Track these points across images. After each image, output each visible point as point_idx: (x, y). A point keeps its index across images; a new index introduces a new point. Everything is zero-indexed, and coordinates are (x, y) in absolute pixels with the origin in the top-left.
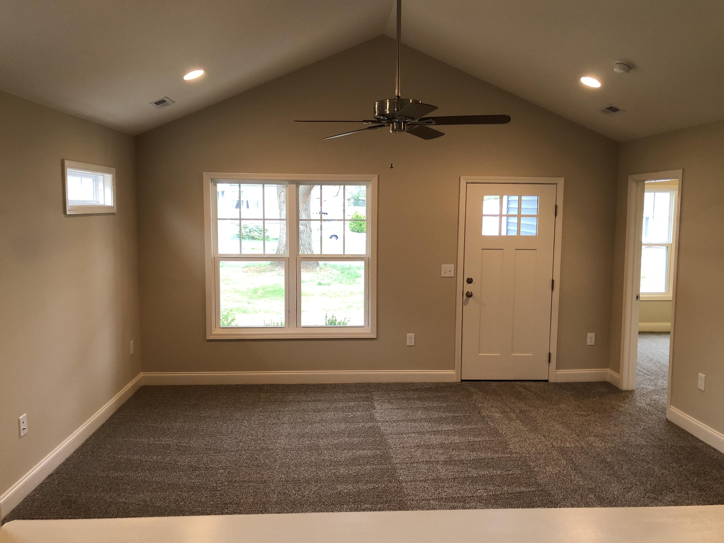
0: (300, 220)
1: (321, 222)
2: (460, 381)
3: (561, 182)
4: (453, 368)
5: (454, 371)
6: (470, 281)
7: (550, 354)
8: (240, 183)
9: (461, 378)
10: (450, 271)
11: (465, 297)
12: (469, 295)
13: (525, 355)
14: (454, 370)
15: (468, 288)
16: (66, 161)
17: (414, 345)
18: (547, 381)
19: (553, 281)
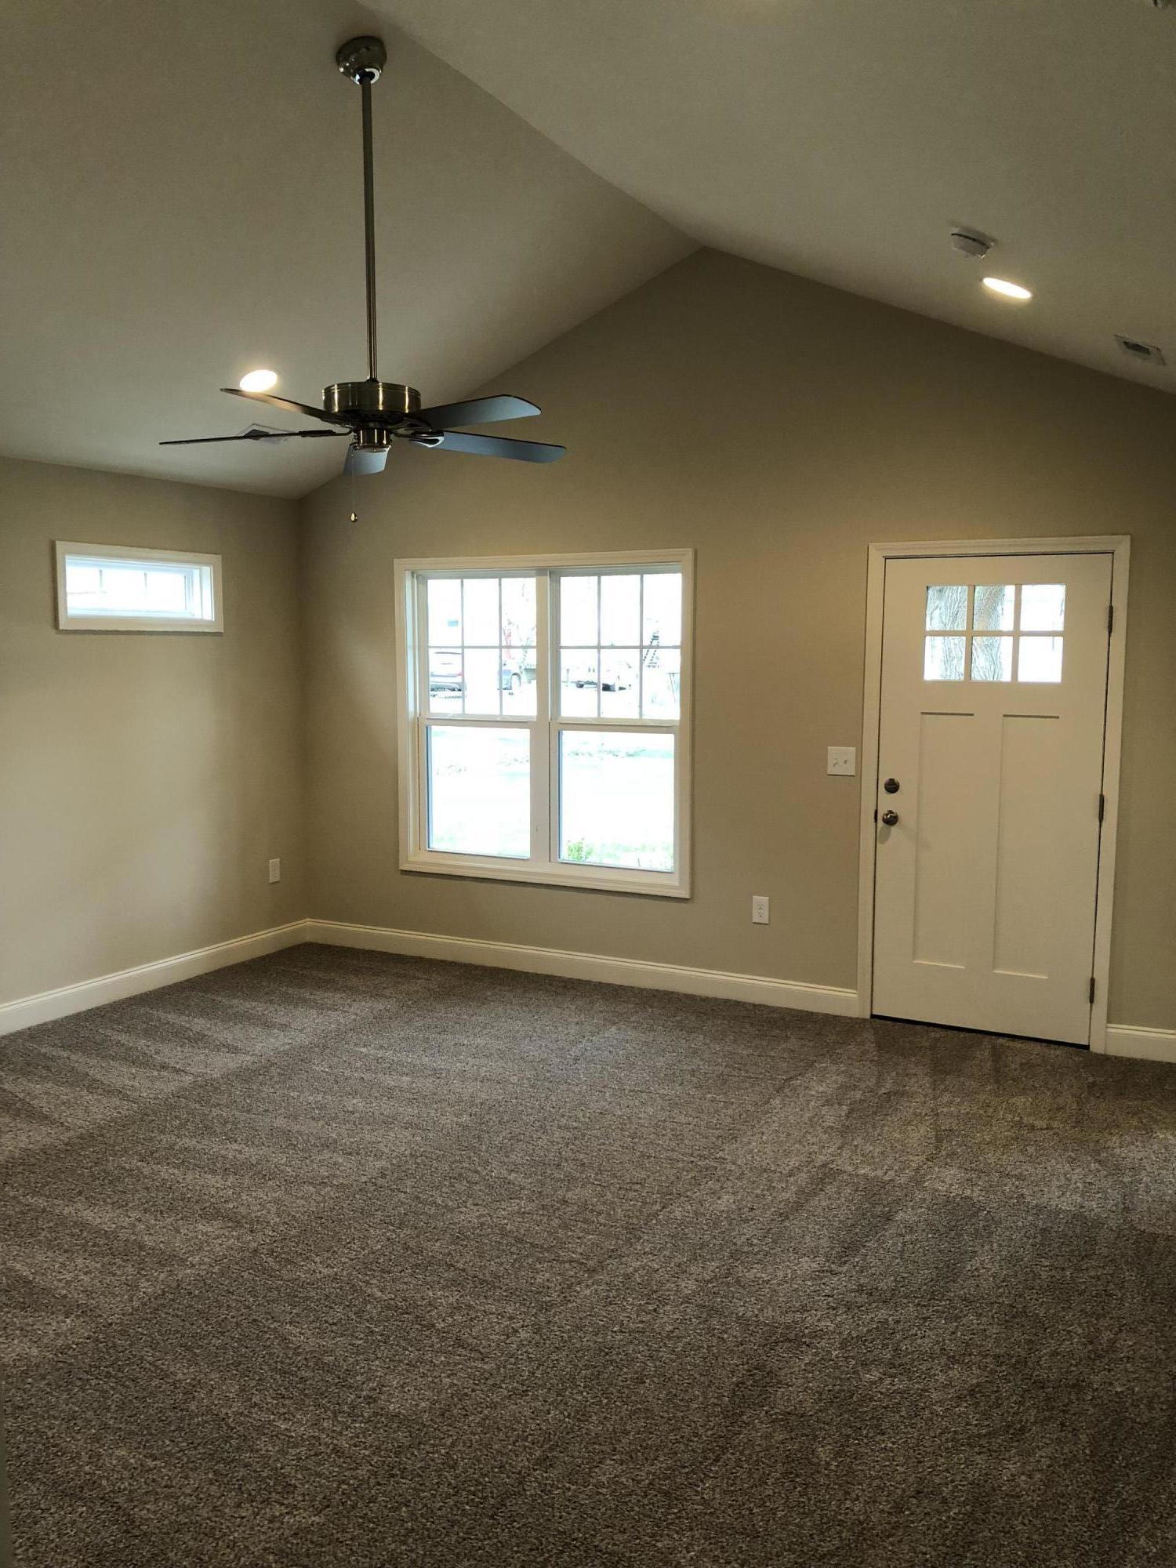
0: (561, 647)
1: (599, 652)
2: (868, 1016)
3: (1123, 547)
4: (850, 983)
5: (855, 991)
6: (892, 787)
7: (1093, 981)
8: (462, 578)
9: (871, 1012)
10: (845, 762)
11: (880, 823)
12: (891, 820)
13: (1035, 976)
14: (856, 989)
15: (889, 803)
16: (57, 543)
17: (767, 922)
18: (1087, 1047)
19: (1102, 799)
